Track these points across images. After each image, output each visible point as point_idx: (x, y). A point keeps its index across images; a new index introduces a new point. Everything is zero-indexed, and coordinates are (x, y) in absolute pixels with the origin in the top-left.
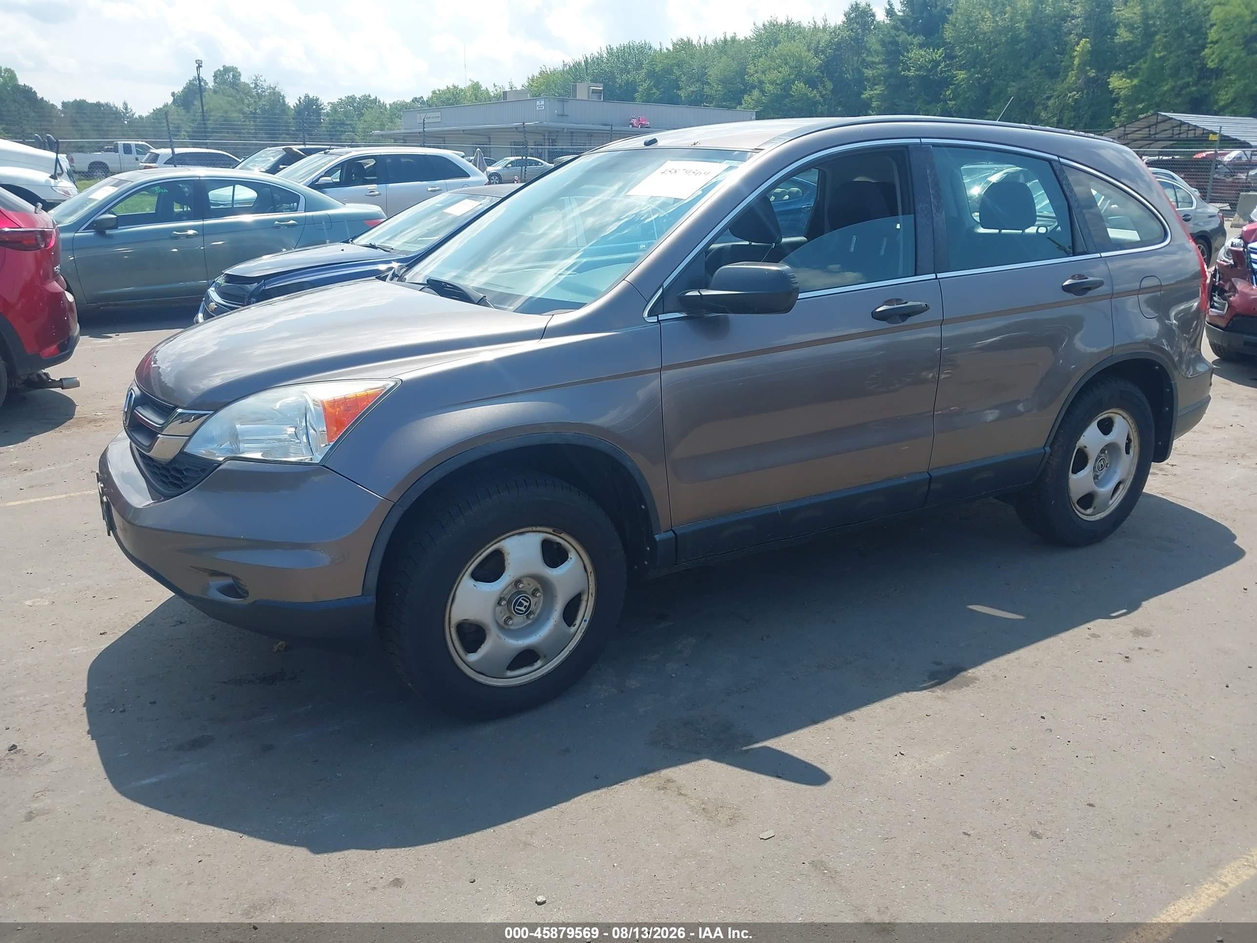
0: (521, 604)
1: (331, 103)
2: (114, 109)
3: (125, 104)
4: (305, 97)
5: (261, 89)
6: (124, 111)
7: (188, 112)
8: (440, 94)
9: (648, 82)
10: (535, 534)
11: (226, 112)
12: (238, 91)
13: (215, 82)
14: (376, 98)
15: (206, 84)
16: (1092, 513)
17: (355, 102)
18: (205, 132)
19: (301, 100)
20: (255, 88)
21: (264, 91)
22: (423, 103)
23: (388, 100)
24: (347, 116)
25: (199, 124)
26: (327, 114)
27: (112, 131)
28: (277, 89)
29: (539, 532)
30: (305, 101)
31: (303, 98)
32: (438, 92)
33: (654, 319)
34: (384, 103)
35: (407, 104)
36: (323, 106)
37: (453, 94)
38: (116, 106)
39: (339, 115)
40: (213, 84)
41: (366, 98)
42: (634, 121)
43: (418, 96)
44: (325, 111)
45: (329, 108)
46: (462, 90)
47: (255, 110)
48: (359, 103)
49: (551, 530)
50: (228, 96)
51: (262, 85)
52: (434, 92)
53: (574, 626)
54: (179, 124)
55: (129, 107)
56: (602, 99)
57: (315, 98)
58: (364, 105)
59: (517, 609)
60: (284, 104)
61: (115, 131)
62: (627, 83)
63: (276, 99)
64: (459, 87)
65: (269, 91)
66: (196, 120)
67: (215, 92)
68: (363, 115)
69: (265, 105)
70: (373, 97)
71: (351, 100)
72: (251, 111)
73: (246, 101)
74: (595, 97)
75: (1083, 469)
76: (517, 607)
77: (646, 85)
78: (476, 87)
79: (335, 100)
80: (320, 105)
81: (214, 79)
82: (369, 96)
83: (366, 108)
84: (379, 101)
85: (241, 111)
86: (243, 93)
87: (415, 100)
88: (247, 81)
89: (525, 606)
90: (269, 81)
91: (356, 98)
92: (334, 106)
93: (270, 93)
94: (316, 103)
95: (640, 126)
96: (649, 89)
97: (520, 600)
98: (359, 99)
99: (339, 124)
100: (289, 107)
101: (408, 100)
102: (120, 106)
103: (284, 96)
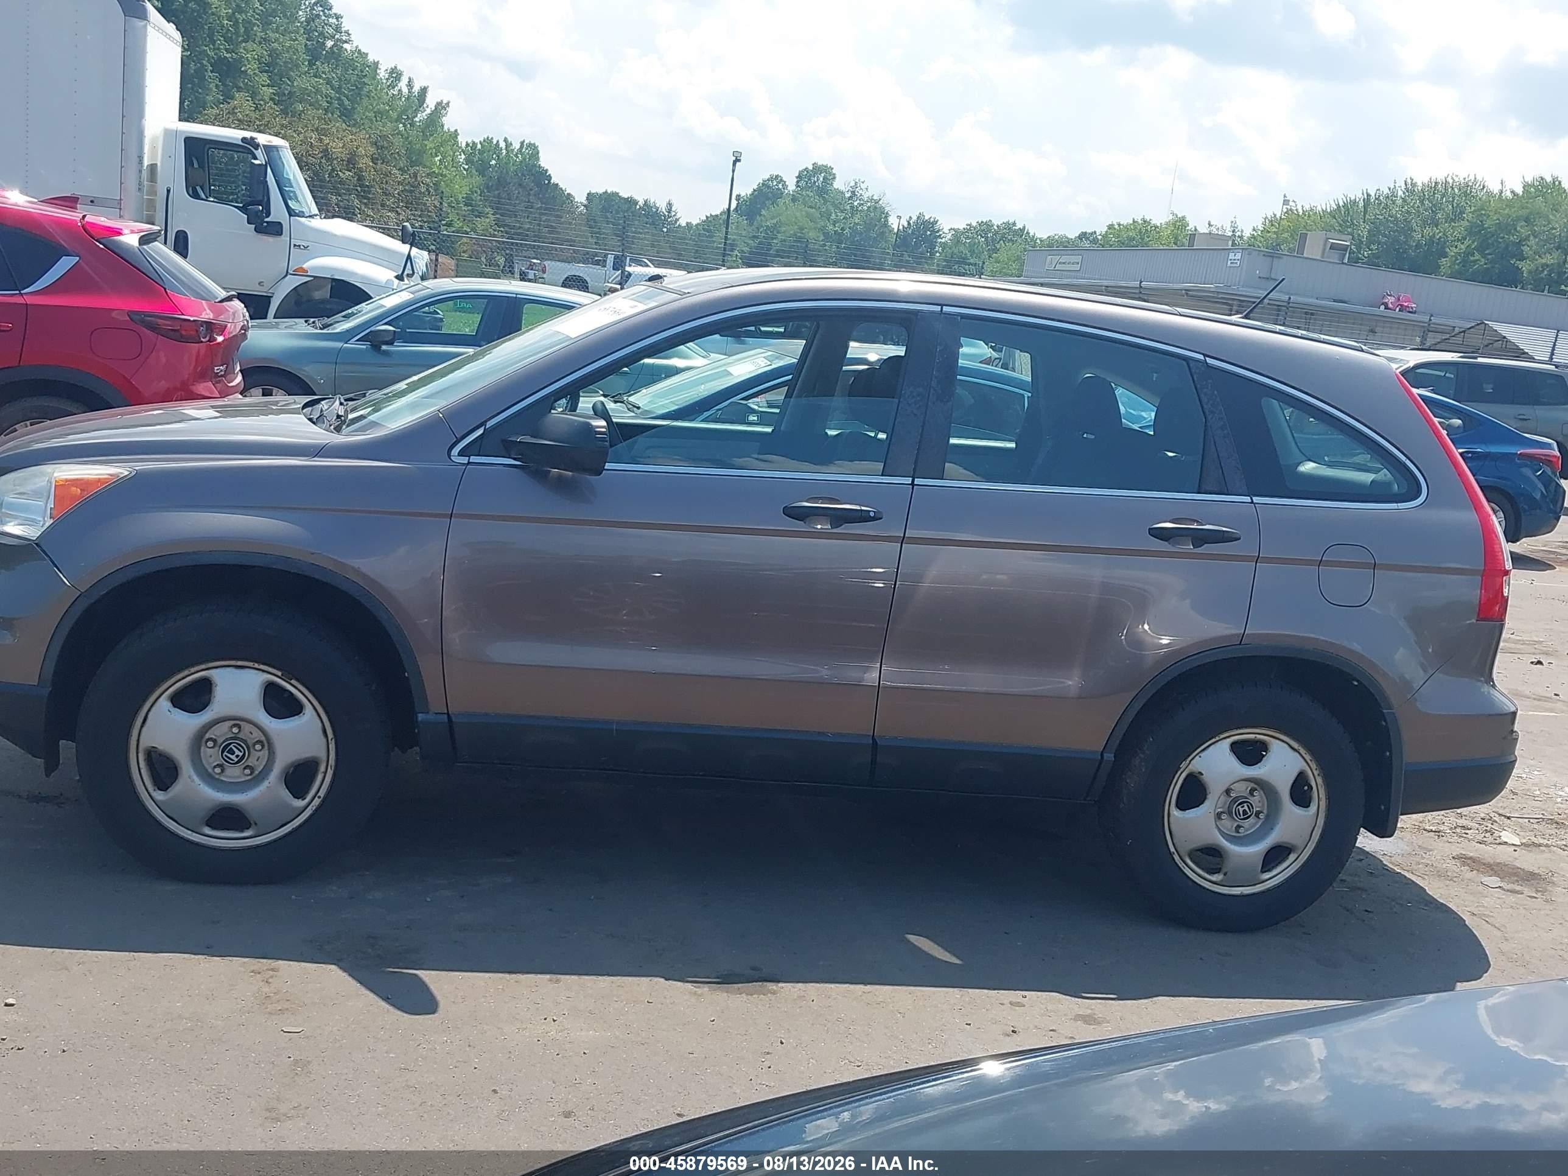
0: (232, 752)
1: (954, 229)
2: (654, 210)
3: (670, 204)
4: (918, 218)
5: (858, 201)
6: (667, 214)
7: (751, 224)
8: (1120, 230)
9: (1467, 242)
10: (257, 671)
11: (801, 229)
12: (826, 201)
13: (798, 186)
14: (1024, 227)
15: (785, 186)
16: (1222, 881)
17: (990, 231)
18: (766, 255)
19: (911, 222)
20: (850, 198)
21: (862, 204)
22: (1095, 241)
23: (1041, 232)
24: (972, 252)
25: (760, 243)
26: (944, 245)
27: (639, 238)
28: (880, 202)
29: (264, 671)
30: (916, 223)
31: (914, 218)
32: (1116, 227)
33: (465, 460)
34: (1033, 237)
35: (1069, 240)
36: (941, 233)
37: (1140, 232)
38: (657, 205)
39: (962, 249)
40: (794, 187)
41: (1009, 226)
42: (1390, 300)
43: (1089, 231)
44: (943, 240)
45: (949, 236)
46: (1156, 227)
47: (842, 229)
48: (996, 233)
49: (279, 674)
50: (811, 207)
51: (861, 195)
52: (1111, 227)
53: (303, 800)
54: (734, 240)
55: (673, 209)
56: (1346, 261)
57: (932, 220)
58: (1003, 238)
59: (226, 756)
60: (886, 225)
61: (645, 239)
62: (1431, 241)
63: (877, 214)
64: (1153, 222)
65: (869, 204)
66: (757, 237)
67: (794, 199)
68: (996, 251)
69: (858, 224)
70: (1019, 226)
71: (985, 228)
72: (836, 232)
73: (833, 216)
74: (1334, 257)
75: (1198, 806)
76: (225, 753)
77: (1462, 246)
78: (1179, 224)
79: (961, 225)
80: (938, 231)
81: (798, 182)
82: (1014, 224)
83: (1004, 241)
84: (1028, 233)
85: (822, 229)
86: (833, 204)
87: (1083, 236)
88: (842, 188)
89: (237, 756)
90: (871, 190)
91: (992, 226)
92: (957, 234)
93: (869, 207)
94: (933, 227)
95: (1398, 309)
96: (1469, 253)
97: (231, 746)
98: (998, 226)
99: (958, 262)
100: (891, 231)
101: (1073, 234)
102: (662, 206)
103: (887, 213)
